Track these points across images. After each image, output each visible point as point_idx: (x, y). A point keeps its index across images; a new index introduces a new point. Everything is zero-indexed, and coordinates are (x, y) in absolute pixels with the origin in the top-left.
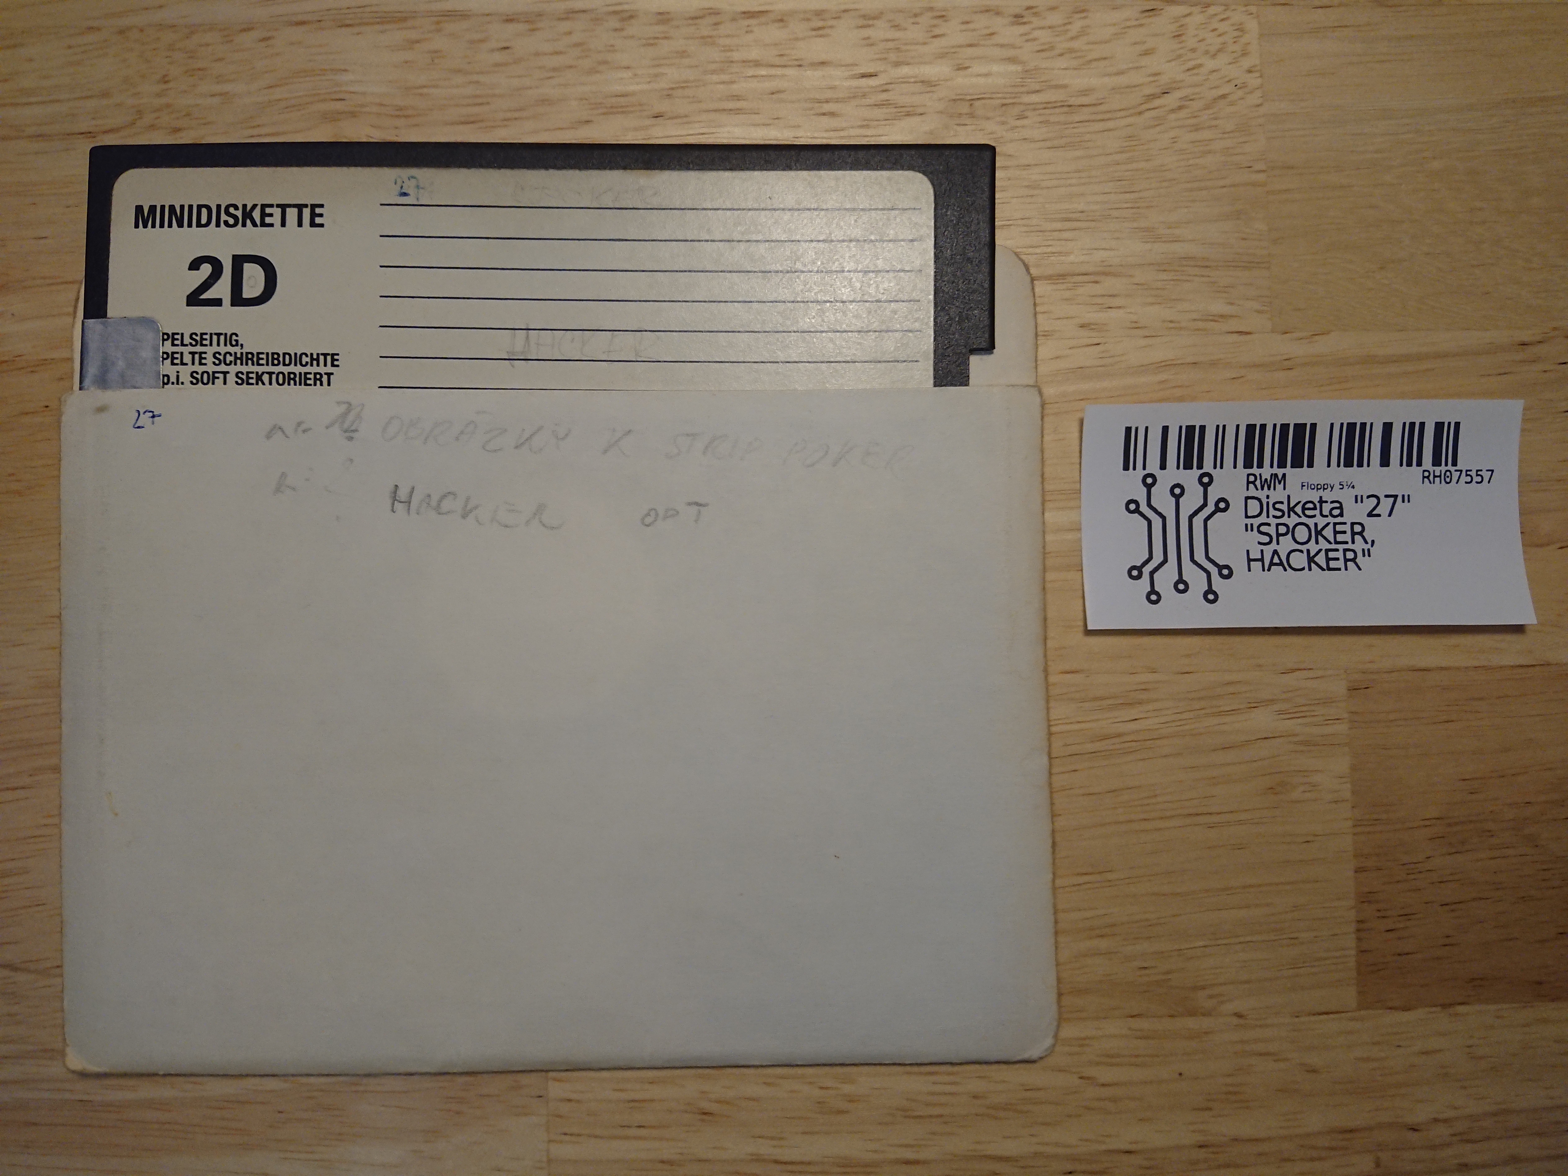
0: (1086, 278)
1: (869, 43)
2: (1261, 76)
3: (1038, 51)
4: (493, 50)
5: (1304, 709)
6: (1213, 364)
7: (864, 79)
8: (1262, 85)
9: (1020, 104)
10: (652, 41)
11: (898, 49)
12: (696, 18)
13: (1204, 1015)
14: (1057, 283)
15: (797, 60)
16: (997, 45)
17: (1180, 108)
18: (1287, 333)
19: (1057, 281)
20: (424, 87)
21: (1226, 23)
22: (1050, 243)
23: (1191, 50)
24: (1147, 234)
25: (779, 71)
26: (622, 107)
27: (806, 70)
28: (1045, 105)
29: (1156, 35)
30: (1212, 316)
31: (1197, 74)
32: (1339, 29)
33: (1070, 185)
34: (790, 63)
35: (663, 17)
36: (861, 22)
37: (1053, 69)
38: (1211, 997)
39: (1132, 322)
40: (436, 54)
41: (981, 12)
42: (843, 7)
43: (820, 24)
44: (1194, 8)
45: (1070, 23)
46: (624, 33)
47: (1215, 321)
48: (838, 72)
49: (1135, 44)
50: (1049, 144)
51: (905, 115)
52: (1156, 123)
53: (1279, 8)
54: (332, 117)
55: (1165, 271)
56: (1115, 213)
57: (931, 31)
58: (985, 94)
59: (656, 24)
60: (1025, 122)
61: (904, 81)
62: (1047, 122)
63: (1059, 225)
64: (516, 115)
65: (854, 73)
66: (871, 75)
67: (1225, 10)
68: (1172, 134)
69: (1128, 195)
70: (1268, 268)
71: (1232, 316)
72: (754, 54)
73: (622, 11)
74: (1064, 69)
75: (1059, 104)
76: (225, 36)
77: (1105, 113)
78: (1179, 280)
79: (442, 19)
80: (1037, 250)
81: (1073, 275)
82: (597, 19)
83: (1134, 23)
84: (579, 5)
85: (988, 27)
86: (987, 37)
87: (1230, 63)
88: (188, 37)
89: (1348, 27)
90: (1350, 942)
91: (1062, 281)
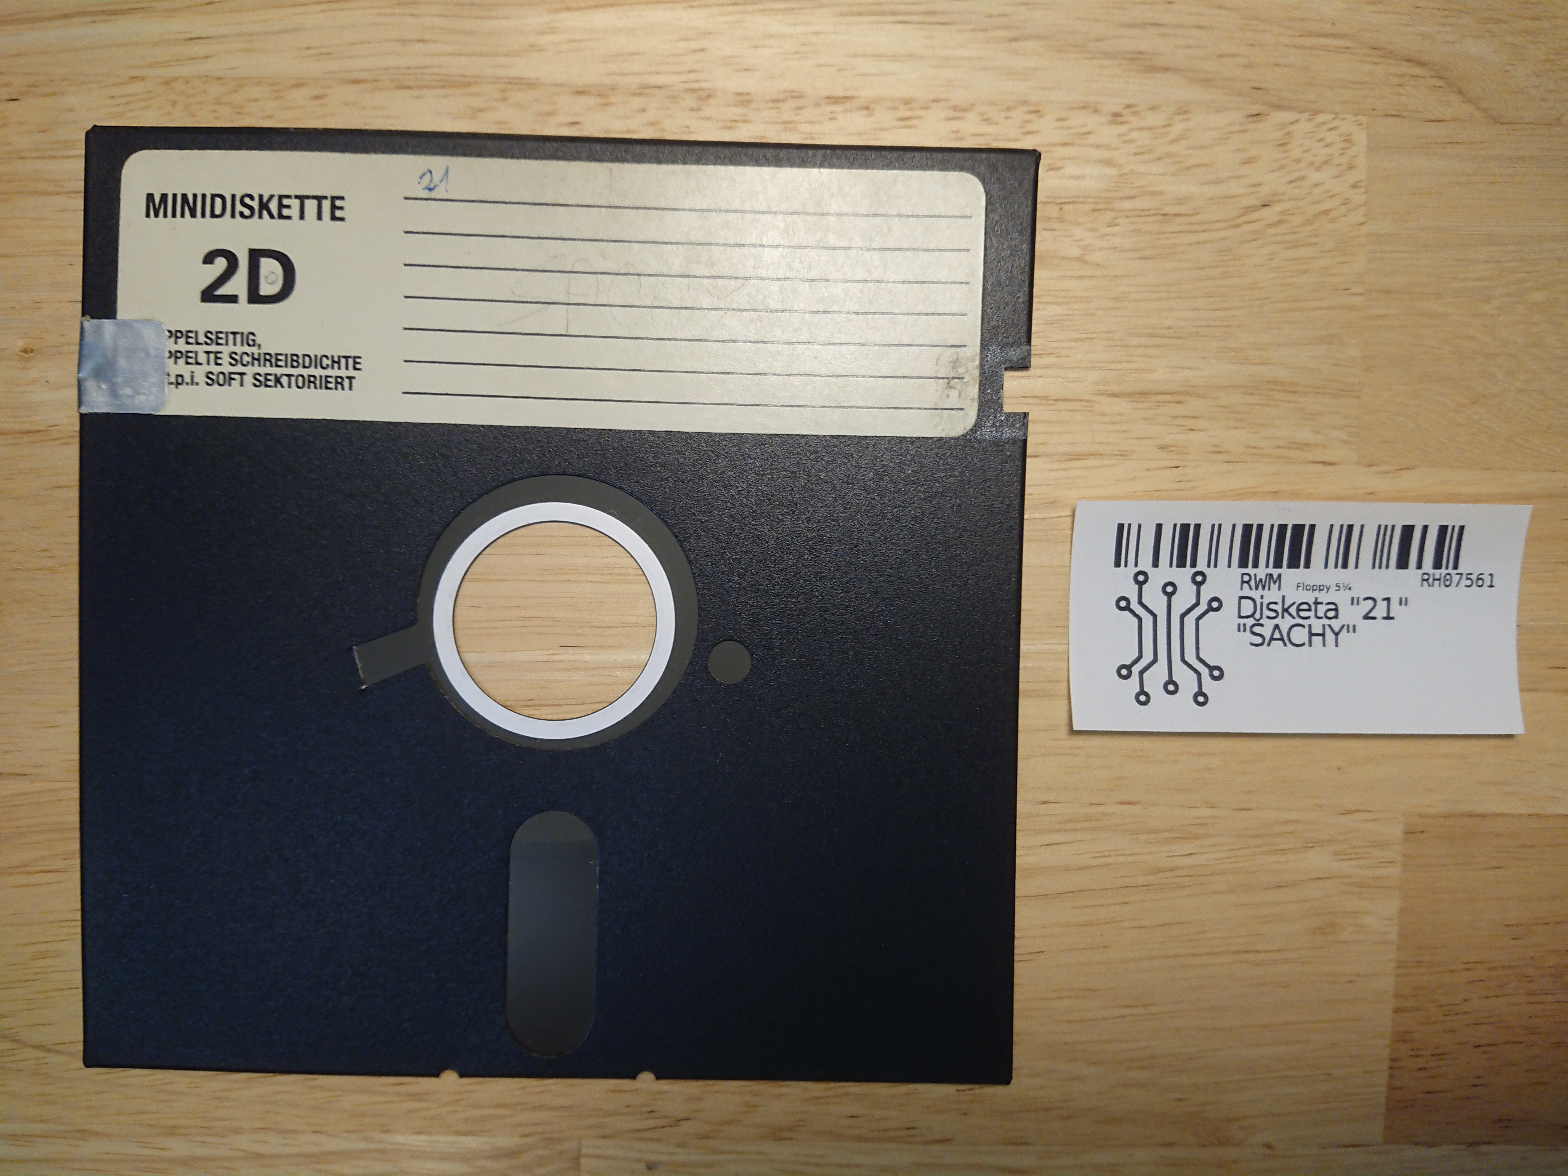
0: (1169, 398)
1: (957, 136)
2: (1366, 193)
3: (1136, 154)
4: (561, 125)
6: (1295, 495)
8: (1366, 202)
9: (1113, 210)
10: (729, 124)
12: (777, 101)
13: (1234, 1145)
14: (1137, 402)
16: (1092, 145)
17: (1280, 222)
19: (1138, 399)
21: (1335, 132)
22: (1134, 359)
23: (1296, 160)
24: (1236, 354)
28: (1137, 213)
29: (1260, 142)
30: (1297, 443)
31: (1300, 187)
32: (1450, 146)
33: (1159, 299)
35: (743, 99)
36: (951, 113)
37: (1150, 174)
38: (1243, 1128)
39: (1213, 446)
41: (1079, 108)
42: (933, 96)
43: (908, 114)
44: (1299, 115)
45: (1170, 125)
46: (701, 114)
47: (1301, 450)
49: (1238, 150)
50: (1139, 254)
52: (1253, 237)
53: (1390, 119)
55: (1251, 394)
56: (1203, 331)
57: (1024, 127)
58: (1075, 197)
59: (735, 106)
60: (1116, 229)
62: (1138, 231)
63: (1144, 341)
67: (1334, 119)
68: (1269, 249)
69: (1219, 314)
70: (1358, 397)
71: (1316, 445)
73: (700, 89)
74: (1161, 175)
75: (1153, 212)
76: (276, 91)
77: (1200, 223)
78: (1266, 405)
79: (509, 86)
80: (1120, 366)
81: (1157, 394)
82: (673, 97)
83: (1238, 128)
84: (654, 80)
85: (1084, 126)
86: (1082, 137)
87: (1335, 177)
88: (235, 91)
89: (1458, 143)
90: (1382, 1078)
91: (1143, 399)
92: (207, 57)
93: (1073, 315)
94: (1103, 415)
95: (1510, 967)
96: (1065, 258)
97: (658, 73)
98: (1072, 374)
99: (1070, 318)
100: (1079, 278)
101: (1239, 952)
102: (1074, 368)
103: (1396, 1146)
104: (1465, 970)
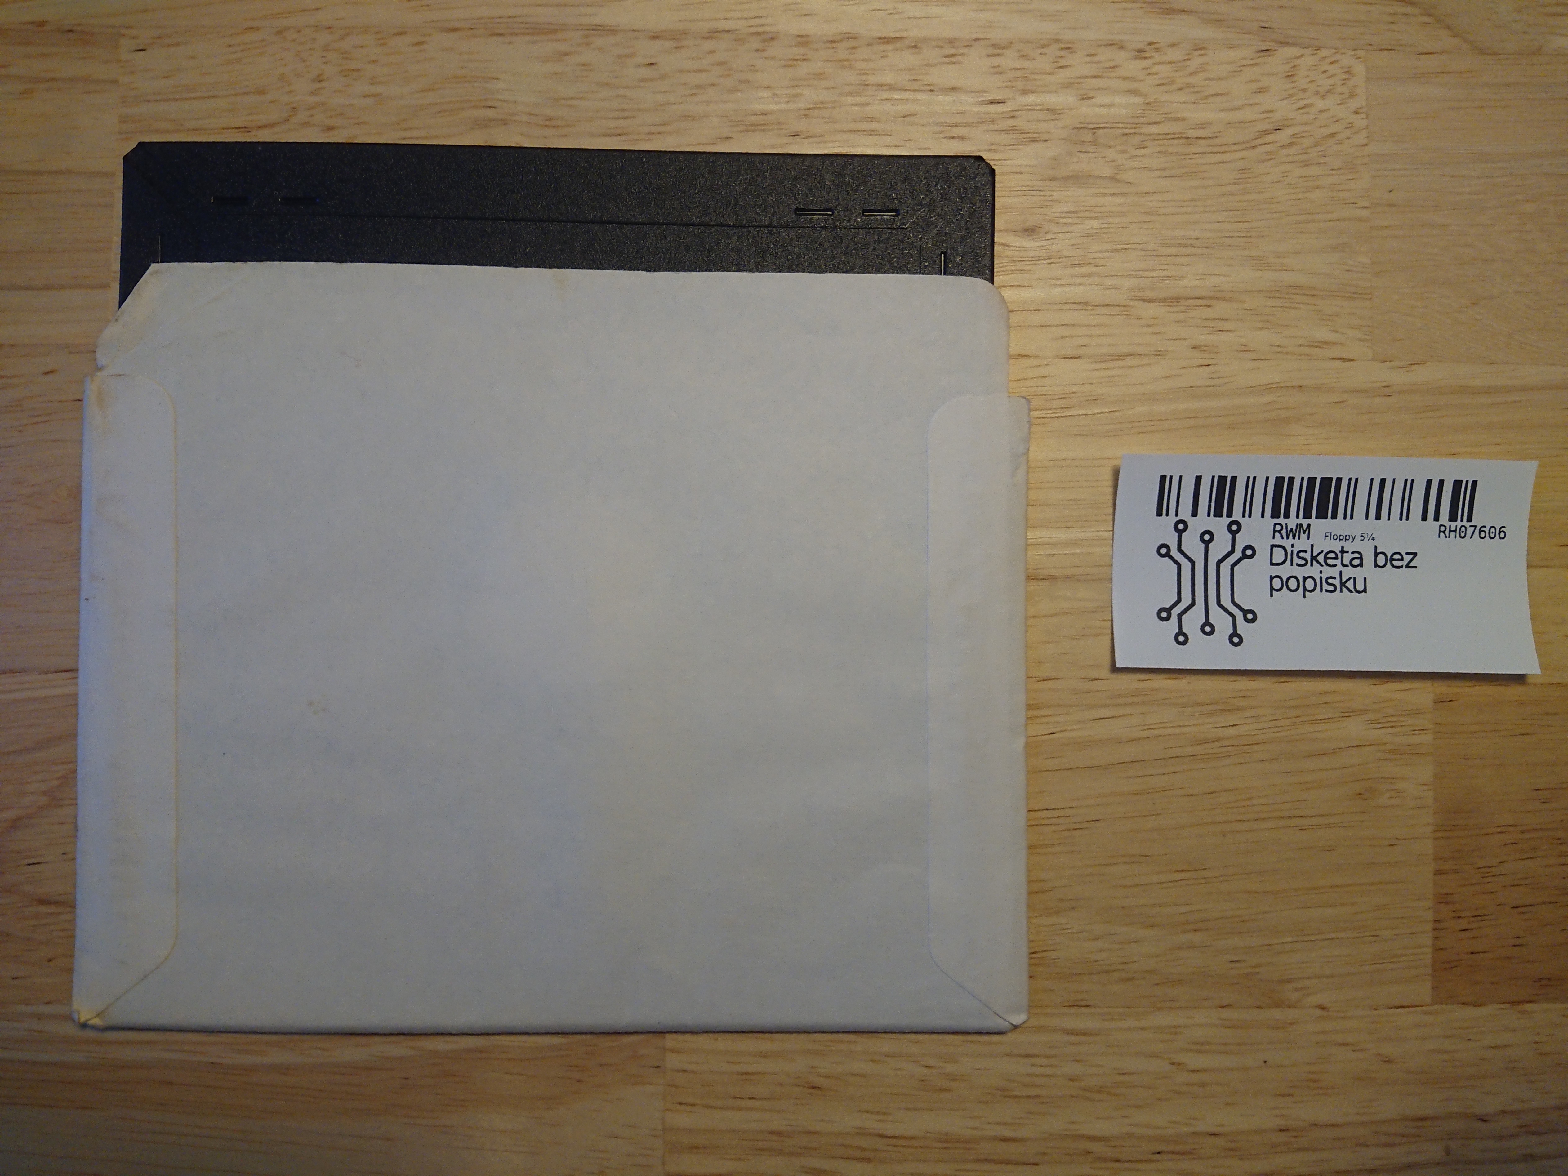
1: (998, 71)
2: (1366, 118)
3: (1159, 85)
4: (639, 66)
5: (1395, 719)
6: (1317, 388)
7: (993, 106)
8: (1368, 126)
9: (1141, 134)
10: (791, 63)
11: (1025, 78)
12: (835, 42)
13: (1289, 1007)
14: (1171, 306)
15: (929, 85)
16: (1120, 77)
17: (1291, 144)
18: (1386, 361)
19: (1171, 304)
20: (572, 98)
21: (1336, 65)
22: (1166, 267)
23: (1302, 90)
24: (1258, 262)
25: (911, 96)
26: (761, 125)
27: (938, 95)
28: (1164, 136)
29: (1269, 74)
30: (1317, 342)
31: (1307, 113)
32: (1441, 75)
33: (1186, 213)
34: (923, 88)
35: (803, 40)
36: (991, 51)
37: (1173, 102)
38: (1296, 990)
39: (1241, 345)
40: (585, 66)
41: (1106, 45)
42: (975, 36)
43: (952, 51)
44: (1305, 50)
45: (1189, 59)
46: (765, 54)
47: (1320, 347)
48: (967, 98)
49: (1251, 81)
50: (1166, 173)
51: (1032, 141)
52: (1269, 157)
53: (1385, 53)
54: (484, 124)
55: (1273, 297)
56: (1228, 241)
57: (1058, 62)
58: (1106, 123)
59: (796, 46)
60: (1144, 152)
61: (1031, 108)
62: (1164, 153)
63: (1174, 251)
64: (661, 129)
65: (983, 99)
66: (999, 103)
67: (1335, 53)
68: (1284, 168)
69: (1240, 225)
70: (1370, 299)
71: (1335, 343)
72: (889, 78)
73: (764, 33)
74: (1184, 103)
75: (1176, 136)
76: (378, 39)
77: (1220, 146)
78: (1287, 307)
79: (592, 32)
80: (1153, 274)
81: (1187, 299)
82: (740, 40)
83: (1249, 62)
84: (723, 25)
85: (1111, 60)
86: (1111, 70)
87: (1338, 104)
88: (343, 39)
89: (1449, 73)
90: (1427, 940)
91: (1175, 304)
92: (317, 9)
93: (1108, 228)
94: (1140, 318)
95: (1542, 829)
96: (1099, 177)
97: (725, 19)
98: (1109, 282)
99: (1106, 230)
100: (1113, 195)
101: (1284, 817)
102: (1111, 276)
103: (1444, 1006)
104: (1500, 832)
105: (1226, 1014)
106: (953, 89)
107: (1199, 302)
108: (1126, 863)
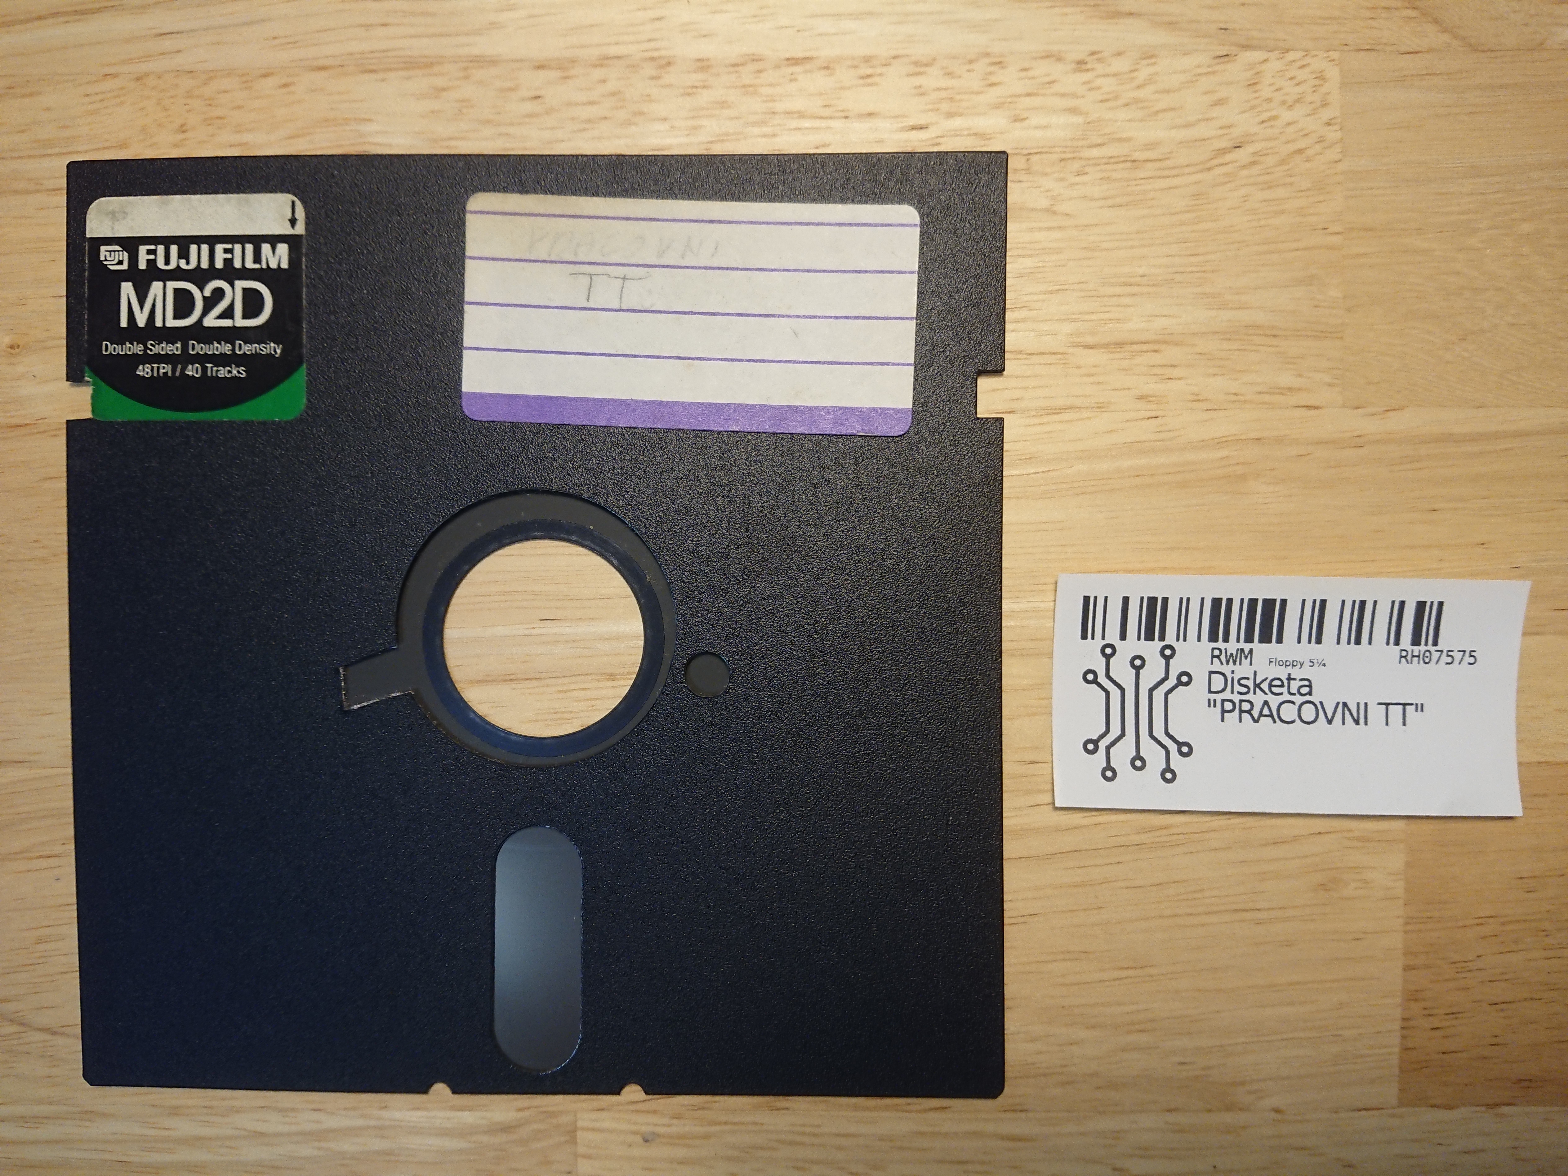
1: (920, 92)
2: (1341, 129)
3: (1102, 101)
6: (1279, 440)
7: (914, 133)
8: (1341, 139)
9: (1081, 159)
10: (690, 91)
11: (951, 99)
12: (737, 65)
13: (1241, 1109)
14: (1113, 352)
15: (843, 111)
16: (1057, 94)
17: (1253, 163)
19: (1114, 350)
20: (452, 140)
21: (1305, 70)
22: (1108, 309)
23: (1267, 99)
24: (1212, 300)
25: (823, 123)
27: (852, 122)
28: (1106, 161)
29: (1229, 83)
30: (1279, 388)
31: (1272, 127)
32: (1427, 77)
33: (1132, 247)
34: (836, 114)
35: (703, 65)
36: (913, 69)
37: (1117, 121)
38: (1250, 1092)
39: (1193, 394)
40: (465, 102)
41: (1042, 58)
42: (894, 53)
43: (869, 71)
44: (1270, 54)
45: (1136, 70)
46: (661, 82)
47: (1283, 394)
48: (886, 124)
49: (1206, 93)
50: (1109, 202)
52: (1226, 180)
53: (1363, 54)
55: (1230, 339)
56: (1178, 278)
57: (986, 79)
58: (1042, 147)
59: (695, 72)
60: (1085, 178)
61: (957, 133)
62: (1108, 179)
63: (1118, 290)
65: (903, 125)
66: (921, 128)
67: (1305, 56)
68: (1243, 191)
69: (1192, 259)
70: (1341, 338)
71: (1299, 389)
72: (798, 104)
73: (659, 57)
74: (1129, 121)
75: (1122, 159)
76: (243, 82)
77: (1171, 168)
78: (1245, 350)
79: (471, 64)
80: (1094, 317)
81: (1132, 343)
82: (633, 66)
83: (1206, 70)
84: (614, 51)
85: (1048, 75)
86: (1047, 86)
87: (1308, 115)
88: (205, 84)
89: (1437, 74)
90: (1395, 1040)
91: (1118, 350)
92: (178, 51)
93: (1044, 267)
94: (1079, 367)
95: (1525, 921)
96: (1033, 210)
97: (617, 44)
98: (1046, 327)
99: (1041, 270)
100: (1048, 229)
101: (1237, 911)
102: (1047, 320)
103: (1411, 1109)
104: (1478, 925)
105: (1171, 1118)
106: (870, 114)
107: (1145, 347)
108: (1064, 960)
